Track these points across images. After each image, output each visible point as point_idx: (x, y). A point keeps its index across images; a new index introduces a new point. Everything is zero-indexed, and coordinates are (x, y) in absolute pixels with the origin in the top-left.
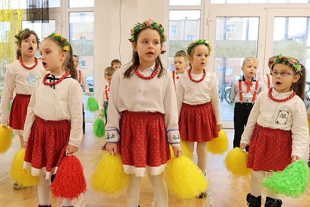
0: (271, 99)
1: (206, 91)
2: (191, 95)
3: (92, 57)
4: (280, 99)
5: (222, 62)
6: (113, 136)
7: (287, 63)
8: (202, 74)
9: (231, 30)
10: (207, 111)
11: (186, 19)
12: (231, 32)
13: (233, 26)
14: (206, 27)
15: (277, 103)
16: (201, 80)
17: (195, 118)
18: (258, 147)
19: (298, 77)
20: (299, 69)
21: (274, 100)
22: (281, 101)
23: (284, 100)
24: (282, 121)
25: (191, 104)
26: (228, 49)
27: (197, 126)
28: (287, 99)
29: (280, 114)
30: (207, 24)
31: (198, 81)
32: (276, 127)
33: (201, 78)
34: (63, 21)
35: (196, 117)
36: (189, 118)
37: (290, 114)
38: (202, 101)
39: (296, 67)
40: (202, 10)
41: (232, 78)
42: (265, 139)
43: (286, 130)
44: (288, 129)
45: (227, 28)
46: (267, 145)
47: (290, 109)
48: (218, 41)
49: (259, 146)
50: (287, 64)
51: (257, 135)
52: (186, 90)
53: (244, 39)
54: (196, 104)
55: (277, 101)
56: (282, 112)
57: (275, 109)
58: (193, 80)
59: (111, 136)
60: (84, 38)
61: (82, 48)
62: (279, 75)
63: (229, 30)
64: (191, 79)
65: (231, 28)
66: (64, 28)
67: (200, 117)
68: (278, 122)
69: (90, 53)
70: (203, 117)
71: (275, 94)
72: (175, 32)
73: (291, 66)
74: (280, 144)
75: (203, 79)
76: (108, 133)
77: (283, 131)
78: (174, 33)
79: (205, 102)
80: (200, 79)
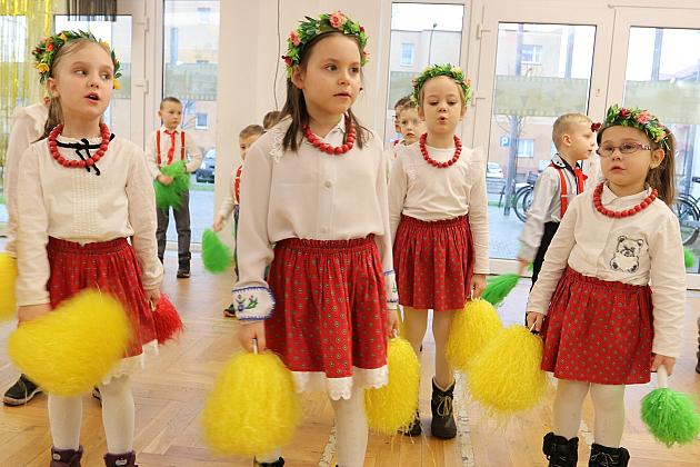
0: (600, 210)
1: (462, 190)
2: (423, 197)
3: (214, 103)
4: (620, 210)
5: (510, 127)
6: (254, 303)
7: (632, 122)
8: (453, 150)
9: (534, 58)
10: (459, 237)
11: (434, 29)
12: (534, 62)
13: (539, 47)
14: (475, 44)
15: (613, 219)
16: (450, 163)
17: (432, 251)
18: (568, 321)
19: (661, 154)
20: (661, 135)
21: (606, 213)
22: (623, 215)
23: (630, 213)
24: (625, 262)
25: (423, 218)
26: (524, 99)
27: (436, 271)
28: (637, 209)
29: (621, 248)
30: (478, 38)
31: (444, 166)
32: (612, 276)
33: (451, 158)
34: (148, 20)
35: (435, 249)
36: (417, 253)
37: (645, 247)
38: (449, 211)
39: (654, 130)
40: (467, 5)
41: (532, 165)
42: (585, 304)
43: (635, 283)
44: (640, 282)
45: (524, 52)
46: (589, 318)
47: (644, 235)
48: (502, 76)
49: (571, 319)
50: (633, 126)
51: (566, 292)
52: (412, 184)
53: (561, 74)
54: (435, 218)
55: (613, 215)
56: (625, 243)
57: (610, 236)
58: (431, 162)
59: (246, 304)
60: (207, 62)
61: (191, 81)
62: (617, 153)
63: (529, 57)
64: (426, 159)
65: (534, 52)
66: (150, 36)
67: (443, 250)
68: (615, 266)
69: (209, 95)
70: (451, 249)
71: (608, 198)
72: (410, 56)
73: (643, 129)
74: (619, 317)
75: (455, 161)
76: (240, 297)
77: (628, 288)
78: (407, 60)
79: (457, 215)
80: (447, 161)
